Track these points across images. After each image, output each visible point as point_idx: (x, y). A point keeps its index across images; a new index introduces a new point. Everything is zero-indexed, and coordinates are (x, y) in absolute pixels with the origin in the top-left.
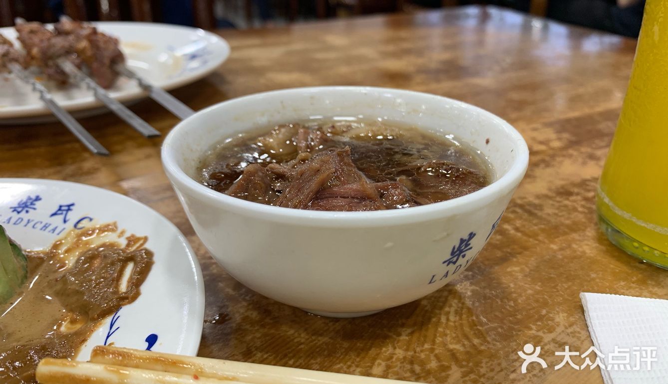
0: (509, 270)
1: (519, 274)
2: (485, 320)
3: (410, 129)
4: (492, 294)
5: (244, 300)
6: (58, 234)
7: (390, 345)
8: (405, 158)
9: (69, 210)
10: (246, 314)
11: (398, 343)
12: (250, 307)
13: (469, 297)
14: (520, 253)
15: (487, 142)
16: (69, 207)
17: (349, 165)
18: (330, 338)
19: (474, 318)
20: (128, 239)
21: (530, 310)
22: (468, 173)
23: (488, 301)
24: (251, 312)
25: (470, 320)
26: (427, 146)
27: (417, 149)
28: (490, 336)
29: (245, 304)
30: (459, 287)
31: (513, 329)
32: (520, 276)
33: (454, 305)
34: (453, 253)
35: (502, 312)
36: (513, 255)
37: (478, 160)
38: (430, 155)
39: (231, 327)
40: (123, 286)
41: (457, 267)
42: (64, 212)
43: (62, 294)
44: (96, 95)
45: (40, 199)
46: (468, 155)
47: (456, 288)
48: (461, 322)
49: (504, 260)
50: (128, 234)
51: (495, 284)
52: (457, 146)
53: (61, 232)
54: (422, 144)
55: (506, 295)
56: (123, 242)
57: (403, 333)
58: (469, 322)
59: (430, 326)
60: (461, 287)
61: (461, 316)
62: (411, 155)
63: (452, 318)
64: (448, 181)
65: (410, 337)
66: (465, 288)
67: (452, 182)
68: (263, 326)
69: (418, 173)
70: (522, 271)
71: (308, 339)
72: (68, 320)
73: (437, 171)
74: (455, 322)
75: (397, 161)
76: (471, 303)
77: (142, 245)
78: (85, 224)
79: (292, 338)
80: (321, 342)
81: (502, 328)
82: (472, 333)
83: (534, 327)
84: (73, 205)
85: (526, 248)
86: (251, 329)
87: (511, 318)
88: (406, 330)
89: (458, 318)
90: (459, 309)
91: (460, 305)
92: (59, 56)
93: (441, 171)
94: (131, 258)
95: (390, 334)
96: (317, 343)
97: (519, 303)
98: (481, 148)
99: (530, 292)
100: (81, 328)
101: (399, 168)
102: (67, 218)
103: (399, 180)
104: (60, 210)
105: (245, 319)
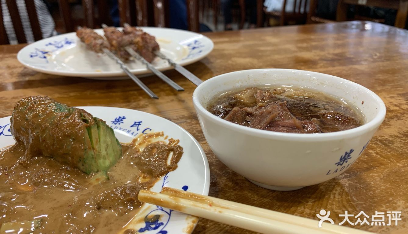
0: (371, 175)
1: (377, 178)
2: (355, 199)
3: (319, 93)
4: (361, 186)
5: (225, 176)
6: (135, 136)
7: (302, 207)
8: (316, 109)
9: (139, 124)
10: (226, 183)
11: (306, 206)
12: (228, 180)
13: (347, 187)
14: (378, 167)
15: (363, 103)
16: (139, 123)
17: (286, 110)
18: (270, 200)
19: (349, 198)
20: (169, 140)
21: (382, 197)
22: (351, 119)
23: (358, 190)
24: (228, 183)
25: (347, 199)
26: (328, 103)
27: (323, 104)
28: (358, 208)
29: (225, 178)
30: (341, 181)
31: (372, 206)
32: (377, 179)
33: (338, 190)
34: (341, 159)
35: (366, 197)
36: (374, 167)
37: (357, 113)
38: (330, 108)
39: (219, 189)
40: (169, 163)
41: (342, 167)
42: (137, 125)
43: (139, 165)
44: (147, 67)
45: (125, 118)
46: (351, 109)
47: (340, 181)
48: (342, 199)
49: (369, 169)
50: (169, 138)
51: (362, 182)
52: (345, 104)
53: (136, 135)
54: (326, 102)
55: (368, 188)
56: (167, 142)
57: (309, 201)
58: (346, 199)
59: (324, 199)
60: (343, 181)
61: (342, 196)
62: (319, 107)
63: (337, 196)
64: (340, 122)
65: (313, 204)
66: (345, 182)
67: (341, 123)
68: (235, 190)
69: (323, 117)
70: (379, 176)
71: (258, 199)
72: (142, 177)
73: (333, 117)
74: (338, 199)
75: (311, 110)
76: (348, 190)
77: (177, 144)
78: (148, 132)
79: (250, 197)
80: (265, 201)
81: (365, 204)
82: (348, 205)
83: (384, 206)
84: (141, 122)
85: (382, 164)
86: (229, 190)
87: (371, 200)
88: (311, 200)
89: (340, 197)
90: (341, 192)
91: (342, 190)
92: (126, 46)
93: (336, 117)
94: (171, 150)
95: (303, 201)
96: (263, 201)
97: (376, 193)
98: (359, 106)
99: (383, 187)
100: (149, 181)
101: (313, 114)
102: (139, 128)
103: (313, 120)
104: (135, 124)
105: (226, 185)
